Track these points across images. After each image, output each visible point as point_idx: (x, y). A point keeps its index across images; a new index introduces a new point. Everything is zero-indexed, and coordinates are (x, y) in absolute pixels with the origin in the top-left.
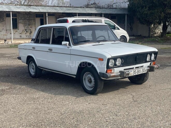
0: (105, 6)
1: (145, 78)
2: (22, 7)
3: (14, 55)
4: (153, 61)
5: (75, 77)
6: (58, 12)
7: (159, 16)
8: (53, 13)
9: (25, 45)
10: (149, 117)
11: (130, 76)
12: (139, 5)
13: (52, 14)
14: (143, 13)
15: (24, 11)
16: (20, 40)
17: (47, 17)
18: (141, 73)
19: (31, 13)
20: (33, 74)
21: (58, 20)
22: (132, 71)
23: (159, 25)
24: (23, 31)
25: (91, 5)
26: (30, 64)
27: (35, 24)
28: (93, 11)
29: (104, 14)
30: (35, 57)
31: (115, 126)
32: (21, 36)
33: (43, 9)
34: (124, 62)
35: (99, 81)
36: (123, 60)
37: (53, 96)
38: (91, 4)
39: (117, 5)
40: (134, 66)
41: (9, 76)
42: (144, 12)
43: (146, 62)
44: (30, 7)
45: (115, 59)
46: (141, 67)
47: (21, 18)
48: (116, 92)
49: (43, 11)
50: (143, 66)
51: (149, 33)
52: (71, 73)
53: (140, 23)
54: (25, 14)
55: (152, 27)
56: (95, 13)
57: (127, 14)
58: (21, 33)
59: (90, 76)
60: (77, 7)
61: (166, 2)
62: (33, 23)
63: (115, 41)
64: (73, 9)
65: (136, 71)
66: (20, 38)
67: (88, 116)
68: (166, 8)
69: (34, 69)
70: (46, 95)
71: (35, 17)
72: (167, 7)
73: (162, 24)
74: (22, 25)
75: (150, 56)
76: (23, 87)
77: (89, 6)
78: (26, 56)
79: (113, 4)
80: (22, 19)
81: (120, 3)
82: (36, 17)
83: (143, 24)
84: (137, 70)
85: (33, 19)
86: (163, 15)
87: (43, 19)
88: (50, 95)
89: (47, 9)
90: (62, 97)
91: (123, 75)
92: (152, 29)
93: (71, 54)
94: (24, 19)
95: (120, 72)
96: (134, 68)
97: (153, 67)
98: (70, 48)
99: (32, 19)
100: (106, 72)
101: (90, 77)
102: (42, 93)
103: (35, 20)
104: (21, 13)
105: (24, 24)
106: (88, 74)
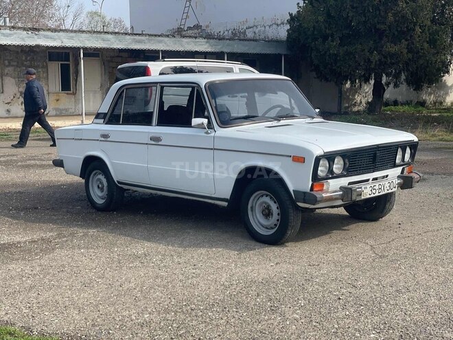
0: (226, 33)
1: (387, 206)
2: (15, 33)
3: (15, 158)
4: (408, 164)
5: (225, 204)
6: (111, 47)
7: (365, 61)
8: (96, 49)
9: (76, 130)
10: (429, 287)
11: (363, 198)
12: (316, 33)
13: (92, 51)
14: (326, 52)
15: (22, 43)
16: (7, 120)
17: (82, 61)
18: (386, 192)
19: (38, 50)
20: (100, 202)
21: (119, 67)
22: (368, 186)
23: (365, 83)
24: (14, 97)
25: (187, 30)
26: (92, 175)
27: (47, 78)
28: (202, 46)
29: (228, 54)
30: (109, 158)
31: (362, 307)
32: (8, 111)
33: (72, 38)
34: (349, 166)
35: (291, 211)
36: (347, 160)
37: (180, 250)
38: (190, 28)
39: (257, 31)
40: (370, 176)
41: (37, 208)
42: (328, 49)
43: (395, 166)
44: (36, 35)
45: (330, 157)
46: (384, 177)
47: (9, 63)
48: (325, 238)
49: (71, 45)
50: (387, 176)
51: (340, 104)
52: (213, 196)
53: (318, 77)
54: (20, 51)
55: (347, 89)
56: (207, 50)
57: (285, 55)
58: (8, 103)
59: (267, 200)
60: (156, 36)
61: (382, 27)
62: (41, 75)
63: (313, 118)
64: (149, 41)
65: (377, 187)
66: (7, 116)
67: (290, 289)
68: (383, 42)
69: (102, 189)
70: (161, 248)
71: (47, 60)
72: (385, 39)
73: (372, 82)
74: (13, 81)
75: (401, 153)
76: (92, 231)
77: (184, 33)
78: (82, 157)
79: (245, 28)
80: (12, 63)
81: (265, 27)
82: (50, 60)
83: (327, 80)
84: (377, 185)
85: (41, 66)
86: (375, 57)
87: (68, 65)
88: (170, 247)
89: (81, 39)
90: (203, 251)
91: (350, 196)
92: (346, 93)
93: (215, 149)
94: (17, 66)
95: (342, 188)
96: (370, 181)
97: (411, 177)
98: (213, 134)
99: (39, 66)
100: (312, 189)
101: (266, 203)
102: (147, 244)
103: (47, 67)
104: (9, 48)
105: (17, 79)
106: (262, 196)
